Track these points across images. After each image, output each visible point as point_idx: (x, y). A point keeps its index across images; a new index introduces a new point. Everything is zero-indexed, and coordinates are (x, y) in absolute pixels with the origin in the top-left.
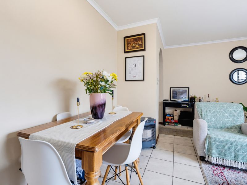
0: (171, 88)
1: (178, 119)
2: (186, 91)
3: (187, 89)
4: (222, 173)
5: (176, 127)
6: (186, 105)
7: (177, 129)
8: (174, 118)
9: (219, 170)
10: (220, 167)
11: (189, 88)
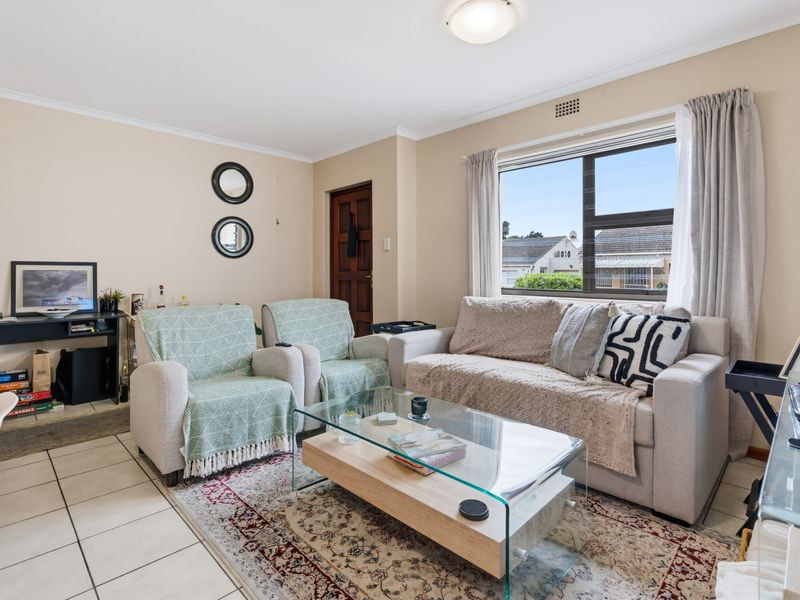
0: (14, 265)
1: (53, 385)
2: (84, 275)
3: (89, 269)
4: (228, 489)
5: (44, 418)
6: (88, 325)
7: (51, 425)
8: (31, 385)
9: (219, 487)
10: (220, 477)
11: (94, 265)
